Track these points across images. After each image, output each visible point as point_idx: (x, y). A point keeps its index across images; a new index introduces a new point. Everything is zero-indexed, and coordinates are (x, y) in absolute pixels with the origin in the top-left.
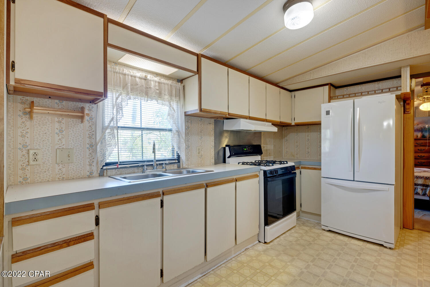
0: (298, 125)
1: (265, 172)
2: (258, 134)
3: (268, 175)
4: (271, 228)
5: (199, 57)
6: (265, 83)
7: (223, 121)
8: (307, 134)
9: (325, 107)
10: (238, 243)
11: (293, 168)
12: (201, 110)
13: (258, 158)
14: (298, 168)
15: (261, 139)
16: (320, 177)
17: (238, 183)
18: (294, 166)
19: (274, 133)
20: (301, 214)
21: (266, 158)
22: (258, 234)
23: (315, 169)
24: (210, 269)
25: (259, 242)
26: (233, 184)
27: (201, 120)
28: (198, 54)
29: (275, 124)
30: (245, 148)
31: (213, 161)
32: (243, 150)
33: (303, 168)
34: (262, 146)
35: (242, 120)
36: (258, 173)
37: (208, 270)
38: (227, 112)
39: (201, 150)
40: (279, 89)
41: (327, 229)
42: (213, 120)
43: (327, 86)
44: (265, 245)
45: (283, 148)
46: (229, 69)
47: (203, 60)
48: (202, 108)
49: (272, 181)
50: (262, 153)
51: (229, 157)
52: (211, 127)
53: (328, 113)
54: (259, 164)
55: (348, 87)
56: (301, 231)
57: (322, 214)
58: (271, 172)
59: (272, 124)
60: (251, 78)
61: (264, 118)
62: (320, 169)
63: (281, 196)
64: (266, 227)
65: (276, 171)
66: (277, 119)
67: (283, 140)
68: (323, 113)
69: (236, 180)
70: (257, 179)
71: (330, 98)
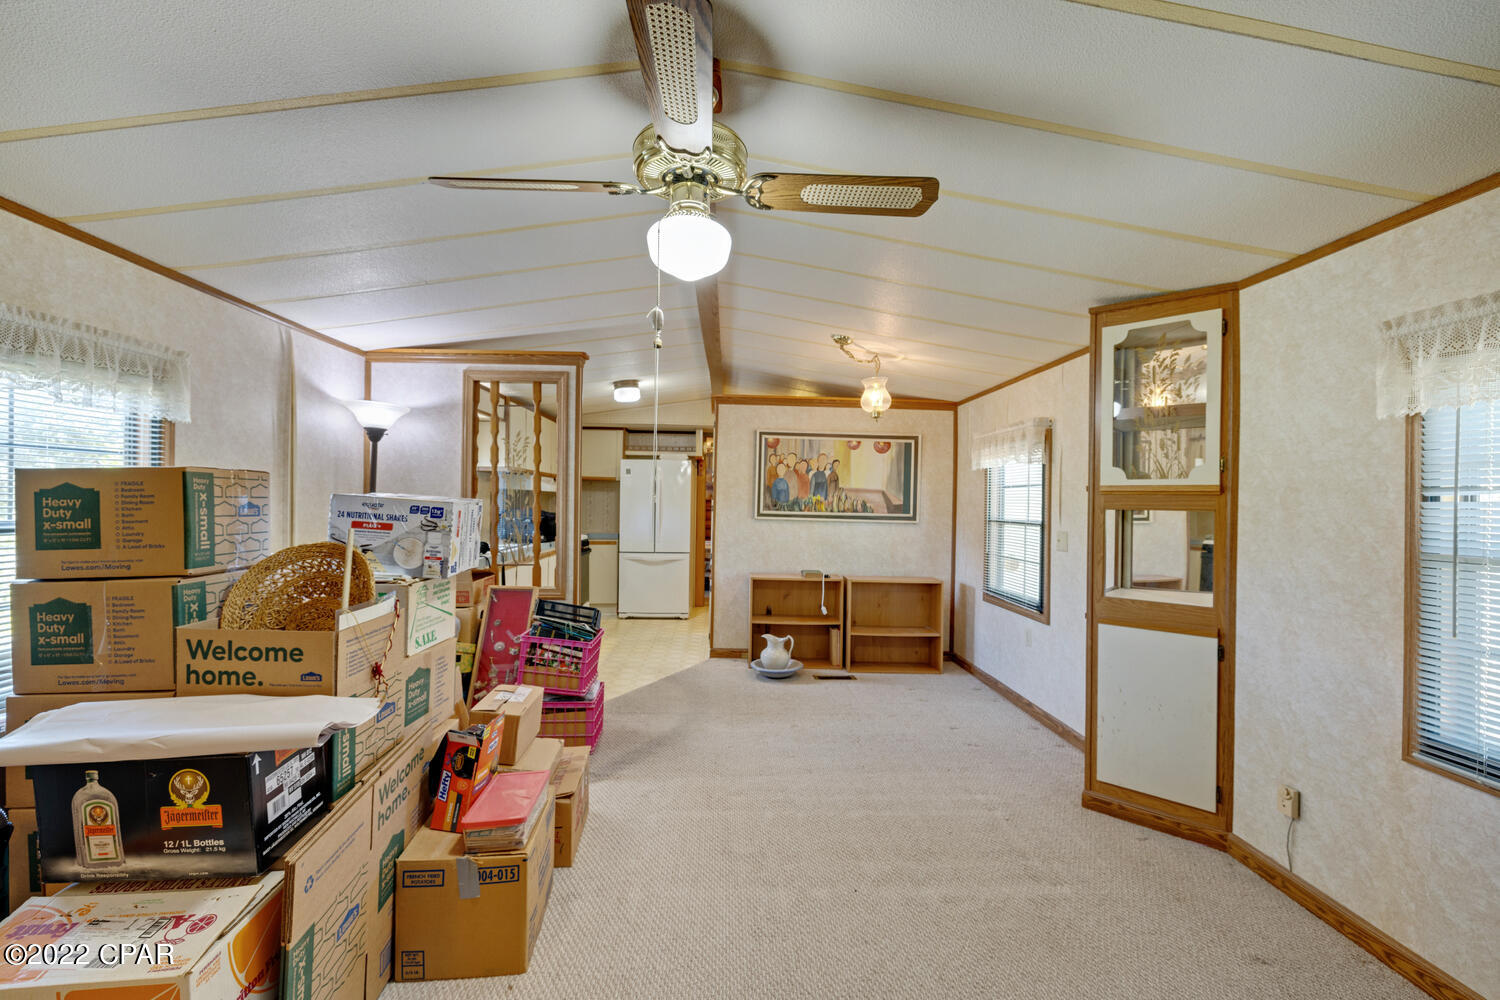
8: (607, 494)
9: (626, 463)
23: (615, 543)
41: (625, 616)
43: (622, 432)
53: (628, 472)
68: (623, 472)
71: (626, 448)
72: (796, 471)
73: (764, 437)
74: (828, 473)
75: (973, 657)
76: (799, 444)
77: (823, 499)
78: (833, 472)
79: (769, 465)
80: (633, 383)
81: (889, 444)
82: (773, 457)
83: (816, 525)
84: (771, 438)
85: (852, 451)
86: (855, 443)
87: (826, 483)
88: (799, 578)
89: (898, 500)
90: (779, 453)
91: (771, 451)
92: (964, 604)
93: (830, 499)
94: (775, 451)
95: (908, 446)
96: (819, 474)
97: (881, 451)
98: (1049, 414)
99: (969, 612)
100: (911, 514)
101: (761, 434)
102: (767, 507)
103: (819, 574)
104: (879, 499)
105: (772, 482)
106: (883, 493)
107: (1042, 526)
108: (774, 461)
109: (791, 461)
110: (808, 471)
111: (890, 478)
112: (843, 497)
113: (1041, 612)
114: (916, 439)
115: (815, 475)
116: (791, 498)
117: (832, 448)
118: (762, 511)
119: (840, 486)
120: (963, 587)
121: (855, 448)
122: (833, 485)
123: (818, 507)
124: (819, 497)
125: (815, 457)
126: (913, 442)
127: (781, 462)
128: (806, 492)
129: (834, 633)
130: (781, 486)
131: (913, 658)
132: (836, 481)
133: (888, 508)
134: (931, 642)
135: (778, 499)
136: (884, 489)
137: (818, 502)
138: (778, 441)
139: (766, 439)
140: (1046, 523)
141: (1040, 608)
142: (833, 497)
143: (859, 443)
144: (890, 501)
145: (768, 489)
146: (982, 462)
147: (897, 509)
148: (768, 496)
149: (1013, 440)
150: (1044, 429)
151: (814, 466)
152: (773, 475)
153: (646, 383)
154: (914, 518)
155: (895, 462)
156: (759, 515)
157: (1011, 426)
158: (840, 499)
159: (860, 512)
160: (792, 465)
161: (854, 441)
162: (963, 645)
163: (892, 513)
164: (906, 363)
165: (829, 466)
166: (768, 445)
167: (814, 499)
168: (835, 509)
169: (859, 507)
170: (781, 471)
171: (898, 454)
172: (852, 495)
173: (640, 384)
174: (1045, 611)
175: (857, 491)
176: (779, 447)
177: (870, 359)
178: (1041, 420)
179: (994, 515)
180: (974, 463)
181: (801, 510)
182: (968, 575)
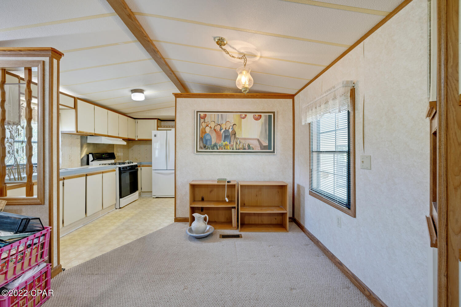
0: (139, 140)
1: (120, 168)
2: (112, 146)
3: (122, 170)
4: (124, 199)
5: (75, 99)
6: (118, 114)
7: (87, 137)
8: (145, 146)
9: (154, 132)
10: (104, 208)
11: (136, 166)
12: (77, 132)
13: (113, 161)
14: (140, 166)
15: (114, 149)
16: (151, 170)
17: (104, 174)
18: (137, 165)
19: (124, 145)
20: (142, 194)
21: (118, 161)
22: (115, 204)
23: (149, 166)
24: (88, 222)
25: (116, 209)
26: (101, 175)
27: (71, 136)
28: (75, 97)
29: (124, 139)
30: (104, 155)
31: (80, 164)
32: (102, 156)
33: (142, 166)
34: (115, 153)
35: (103, 137)
36: (115, 169)
37: (87, 223)
38: (94, 132)
39: (71, 157)
40: (127, 117)
41: (155, 197)
42: (79, 136)
43: (156, 120)
44: (120, 209)
45: (130, 154)
46: (95, 106)
47: (79, 101)
48: (78, 130)
49: (124, 173)
50: (115, 158)
51: (92, 161)
52: (79, 141)
53: (155, 136)
54: (115, 164)
55: (167, 121)
56: (141, 201)
57: (153, 191)
58: (123, 168)
59: (123, 140)
60: (109, 111)
61: (118, 136)
62: (151, 166)
63: (129, 182)
64: (120, 199)
65: (126, 167)
66: (126, 137)
67: (130, 149)
68: (153, 136)
69: (103, 173)
70: (115, 172)
71: (158, 127)
72: (215, 130)
73: (199, 113)
74: (230, 130)
75: (304, 223)
76: (216, 117)
77: (228, 143)
78: (233, 130)
79: (201, 127)
80: (141, 91)
81: (261, 116)
82: (203, 123)
83: (225, 156)
84: (202, 114)
85: (243, 120)
86: (244, 116)
87: (230, 135)
88: (216, 183)
89: (265, 143)
90: (206, 121)
91: (202, 120)
92: (299, 195)
93: (232, 143)
94: (204, 120)
95: (270, 116)
96: (226, 131)
97: (257, 119)
98: (352, 78)
99: (302, 199)
100: (272, 150)
101: (197, 112)
102: (201, 148)
103: (224, 180)
104: (256, 143)
105: (203, 135)
106: (258, 140)
107: (349, 153)
108: (204, 125)
109: (212, 125)
110: (221, 130)
111: (261, 132)
112: (238, 142)
113: (349, 209)
114: (274, 113)
115: (224, 131)
116: (213, 143)
117: (232, 118)
118: (198, 150)
119: (237, 136)
120: (299, 186)
121: (244, 118)
122: (233, 136)
123: (226, 147)
124: (226, 142)
125: (224, 123)
126: (272, 114)
127: (207, 126)
128: (220, 140)
129: (233, 210)
130: (208, 137)
131: (274, 222)
132: (235, 134)
133: (261, 147)
134: (283, 215)
135: (206, 143)
136: (259, 138)
137: (226, 145)
138: (205, 115)
139: (200, 114)
140: (352, 150)
141: (348, 205)
142: (233, 142)
143: (246, 115)
144: (261, 143)
145: (201, 139)
146: (308, 119)
147: (265, 147)
148: (201, 142)
149: (327, 102)
150: (349, 89)
151: (224, 127)
152: (204, 132)
153: (148, 92)
154: (274, 152)
155: (264, 125)
156: (197, 151)
157: (325, 92)
158: (237, 143)
159: (247, 150)
160: (213, 127)
161: (243, 115)
162: (299, 215)
163: (262, 150)
164: (263, 62)
165: (231, 127)
166: (201, 118)
167: (224, 143)
168: (235, 148)
169: (246, 147)
170: (208, 130)
171: (265, 120)
172: (243, 141)
173: (145, 93)
174: (352, 207)
175: (245, 139)
176: (206, 118)
177: (240, 57)
178: (347, 82)
179: (315, 148)
180: (303, 120)
181: (218, 149)
182: (301, 180)
